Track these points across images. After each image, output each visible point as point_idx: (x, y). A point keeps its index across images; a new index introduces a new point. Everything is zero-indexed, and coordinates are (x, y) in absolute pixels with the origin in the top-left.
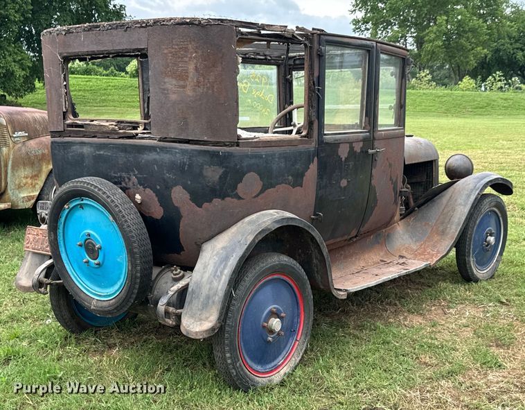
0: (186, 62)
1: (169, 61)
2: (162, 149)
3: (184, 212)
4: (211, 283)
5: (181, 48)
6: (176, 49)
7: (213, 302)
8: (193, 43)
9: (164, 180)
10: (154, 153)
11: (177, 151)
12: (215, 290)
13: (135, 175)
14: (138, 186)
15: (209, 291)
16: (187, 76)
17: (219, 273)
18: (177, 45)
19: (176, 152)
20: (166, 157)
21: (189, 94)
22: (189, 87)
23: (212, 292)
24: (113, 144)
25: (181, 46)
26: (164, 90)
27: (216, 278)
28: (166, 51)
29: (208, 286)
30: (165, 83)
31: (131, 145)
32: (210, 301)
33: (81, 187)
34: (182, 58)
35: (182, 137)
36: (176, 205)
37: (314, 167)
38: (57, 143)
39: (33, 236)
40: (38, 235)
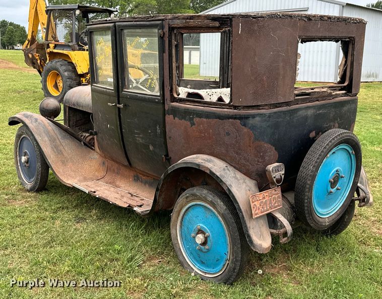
38: (283, 112)
39: (260, 202)
40: (264, 198)
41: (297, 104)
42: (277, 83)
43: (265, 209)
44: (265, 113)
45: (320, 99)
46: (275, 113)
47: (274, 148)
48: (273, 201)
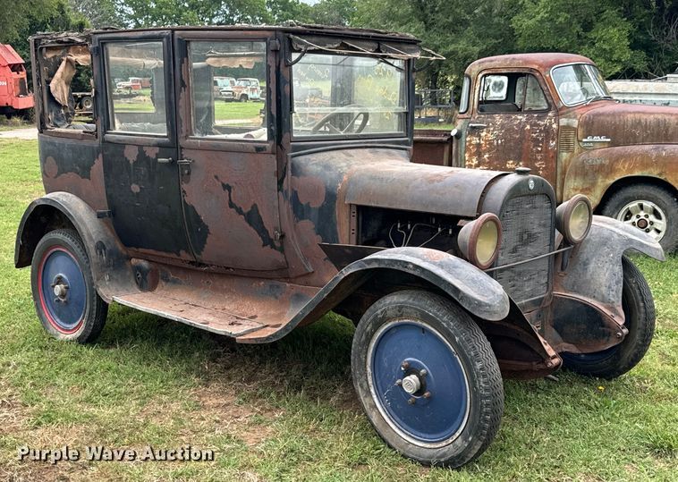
37: (99, 163)
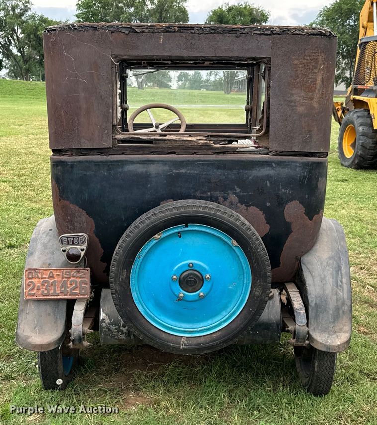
0: (315, 73)
1: (299, 72)
2: (279, 164)
3: (295, 227)
4: (336, 294)
5: (312, 60)
6: (307, 59)
7: (343, 312)
8: (323, 54)
9: (278, 196)
10: (268, 168)
11: (298, 164)
12: (342, 300)
13: (235, 193)
14: (239, 204)
15: (337, 303)
16: (315, 88)
17: (340, 283)
18: (310, 56)
19: (296, 166)
20: (284, 172)
21: (315, 106)
22: (315, 100)
23: (340, 303)
24: (202, 161)
25: (313, 57)
26: (291, 101)
27: (339, 288)
28: (296, 62)
29: (334, 298)
30: (293, 95)
31: (232, 161)
32: (341, 312)
33: (194, 212)
34: (313, 69)
35: (306, 151)
36: (288, 220)
38: (95, 162)
39: (42, 280)
40: (52, 277)
41: (123, 154)
42: (78, 120)
43: (52, 292)
44: (66, 160)
45: (178, 151)
46: (80, 162)
47: (84, 212)
48: (71, 284)
